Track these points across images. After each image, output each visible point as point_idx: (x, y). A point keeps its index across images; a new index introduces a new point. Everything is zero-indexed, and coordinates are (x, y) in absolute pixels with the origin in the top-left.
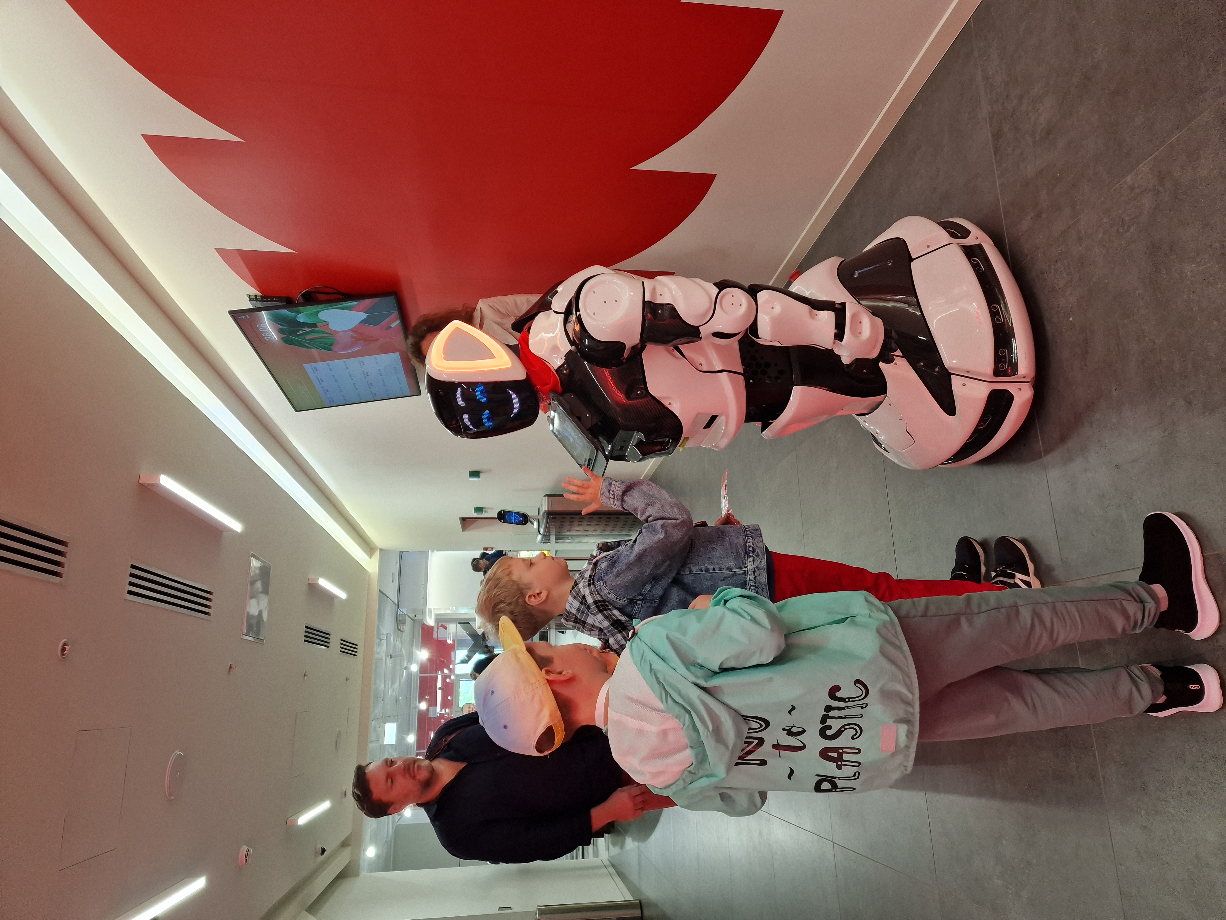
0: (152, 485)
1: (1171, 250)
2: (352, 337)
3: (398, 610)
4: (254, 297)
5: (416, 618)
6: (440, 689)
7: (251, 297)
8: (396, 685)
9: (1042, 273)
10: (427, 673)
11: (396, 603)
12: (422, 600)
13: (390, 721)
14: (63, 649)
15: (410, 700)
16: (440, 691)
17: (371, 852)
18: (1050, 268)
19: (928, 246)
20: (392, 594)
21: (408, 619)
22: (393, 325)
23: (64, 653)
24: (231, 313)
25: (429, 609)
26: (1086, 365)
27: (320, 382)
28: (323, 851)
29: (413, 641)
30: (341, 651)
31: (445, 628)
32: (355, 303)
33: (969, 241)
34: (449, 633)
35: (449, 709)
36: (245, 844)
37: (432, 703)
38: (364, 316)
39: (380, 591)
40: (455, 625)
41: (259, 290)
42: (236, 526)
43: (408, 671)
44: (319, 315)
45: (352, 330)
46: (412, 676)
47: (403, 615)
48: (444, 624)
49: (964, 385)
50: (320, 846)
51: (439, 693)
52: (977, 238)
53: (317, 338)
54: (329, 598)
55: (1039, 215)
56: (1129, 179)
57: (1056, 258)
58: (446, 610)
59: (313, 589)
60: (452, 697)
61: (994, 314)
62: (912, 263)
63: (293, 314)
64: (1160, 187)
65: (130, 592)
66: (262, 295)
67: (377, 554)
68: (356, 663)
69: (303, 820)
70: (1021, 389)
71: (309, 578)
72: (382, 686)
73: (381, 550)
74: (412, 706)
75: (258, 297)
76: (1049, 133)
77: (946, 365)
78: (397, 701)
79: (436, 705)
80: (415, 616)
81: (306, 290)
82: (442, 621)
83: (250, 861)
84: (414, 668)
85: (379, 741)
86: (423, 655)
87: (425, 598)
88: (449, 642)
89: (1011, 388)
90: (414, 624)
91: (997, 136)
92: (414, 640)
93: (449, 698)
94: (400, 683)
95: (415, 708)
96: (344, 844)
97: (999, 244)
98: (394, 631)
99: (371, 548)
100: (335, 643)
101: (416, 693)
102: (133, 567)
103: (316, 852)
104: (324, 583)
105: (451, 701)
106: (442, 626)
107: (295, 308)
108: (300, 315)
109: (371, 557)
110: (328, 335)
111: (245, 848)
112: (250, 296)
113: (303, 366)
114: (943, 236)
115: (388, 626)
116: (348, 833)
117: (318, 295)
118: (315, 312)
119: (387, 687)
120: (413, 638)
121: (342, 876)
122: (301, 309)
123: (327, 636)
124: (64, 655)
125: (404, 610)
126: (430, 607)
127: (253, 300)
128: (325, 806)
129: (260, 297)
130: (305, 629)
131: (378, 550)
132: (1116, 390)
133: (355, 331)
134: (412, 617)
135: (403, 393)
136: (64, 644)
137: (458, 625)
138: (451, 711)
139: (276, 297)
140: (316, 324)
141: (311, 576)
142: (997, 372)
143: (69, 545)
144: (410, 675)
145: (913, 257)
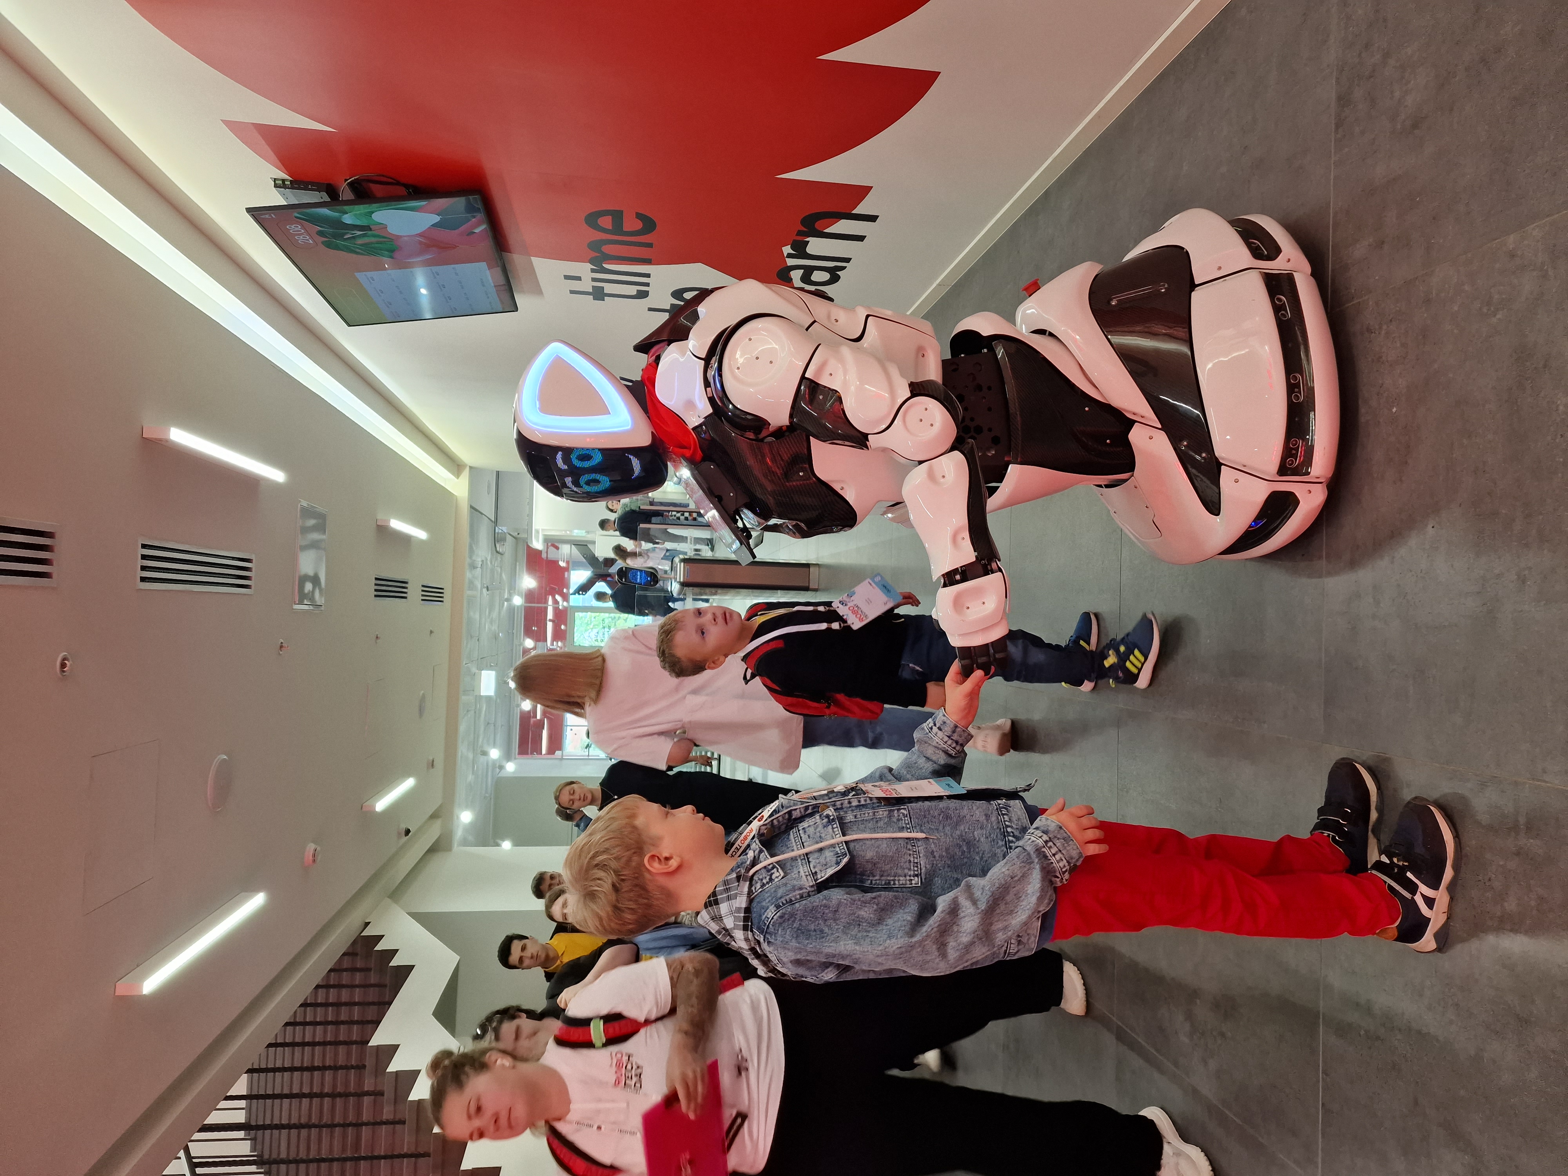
0: (160, 440)
1: (1545, 366)
2: (420, 243)
3: (496, 528)
4: (281, 182)
5: (519, 536)
6: (550, 620)
7: (277, 182)
8: (495, 615)
9: (1369, 330)
10: (535, 603)
11: (493, 520)
12: (527, 518)
13: (490, 668)
14: (63, 665)
15: (513, 636)
16: (551, 623)
17: (466, 817)
18: (1380, 328)
19: (1220, 268)
20: (488, 509)
21: (508, 537)
22: (477, 231)
23: (65, 669)
24: (249, 210)
25: (535, 530)
26: (1401, 480)
27: (379, 294)
28: (408, 832)
29: (516, 565)
30: (423, 600)
31: (557, 548)
32: (423, 203)
33: (1277, 266)
34: (561, 555)
35: (562, 642)
36: (313, 842)
37: (540, 637)
38: (436, 219)
39: (472, 507)
40: (569, 546)
41: (286, 172)
42: (277, 475)
43: (510, 604)
44: (373, 215)
45: (420, 235)
46: (514, 610)
47: (502, 533)
48: (557, 544)
49: (1237, 481)
50: (403, 827)
51: (550, 626)
52: (1289, 260)
53: (372, 243)
54: (405, 540)
55: (1380, 244)
56: (1511, 240)
57: (1391, 316)
58: (555, 531)
59: (383, 531)
60: (566, 625)
61: (1292, 388)
62: (1193, 293)
63: (336, 214)
64: (1549, 269)
65: (143, 579)
66: (291, 179)
67: (466, 474)
68: (440, 612)
69: (381, 805)
70: (1310, 492)
71: (378, 518)
72: (477, 616)
73: (471, 468)
74: (516, 642)
75: (286, 183)
76: (1415, 126)
77: (1217, 454)
78: (496, 637)
79: (546, 641)
80: (518, 534)
81: (353, 179)
82: (553, 543)
83: (319, 858)
84: (518, 601)
85: (473, 691)
86: (529, 582)
87: (530, 515)
88: (562, 564)
89: (1298, 490)
90: (517, 544)
91: (1344, 100)
92: (518, 563)
93: (563, 627)
94: (499, 613)
95: (519, 645)
96: (434, 816)
97: (1318, 274)
98: (492, 554)
99: (458, 465)
100: (414, 592)
101: (521, 627)
102: (144, 546)
103: (399, 834)
104: (397, 524)
105: (565, 632)
106: (554, 546)
107: (338, 207)
108: (346, 216)
109: (458, 476)
110: (389, 240)
111: (311, 847)
112: (275, 180)
113: (355, 275)
114: (1241, 255)
115: (483, 552)
116: (438, 805)
117: (373, 186)
118: (369, 212)
119: (483, 620)
120: (516, 560)
121: (433, 850)
122: (346, 208)
123: (404, 585)
124: (64, 672)
125: (502, 529)
126: (537, 528)
127: (280, 187)
128: (409, 784)
129: (289, 183)
130: (374, 581)
131: (468, 469)
132: (1433, 527)
133: (424, 236)
134: (514, 535)
135: (492, 309)
136: (64, 659)
137: (573, 546)
138: (564, 644)
139: (313, 184)
140: (369, 226)
141: (380, 516)
142: (1283, 470)
143: (57, 536)
144: (512, 610)
145: (1196, 283)
